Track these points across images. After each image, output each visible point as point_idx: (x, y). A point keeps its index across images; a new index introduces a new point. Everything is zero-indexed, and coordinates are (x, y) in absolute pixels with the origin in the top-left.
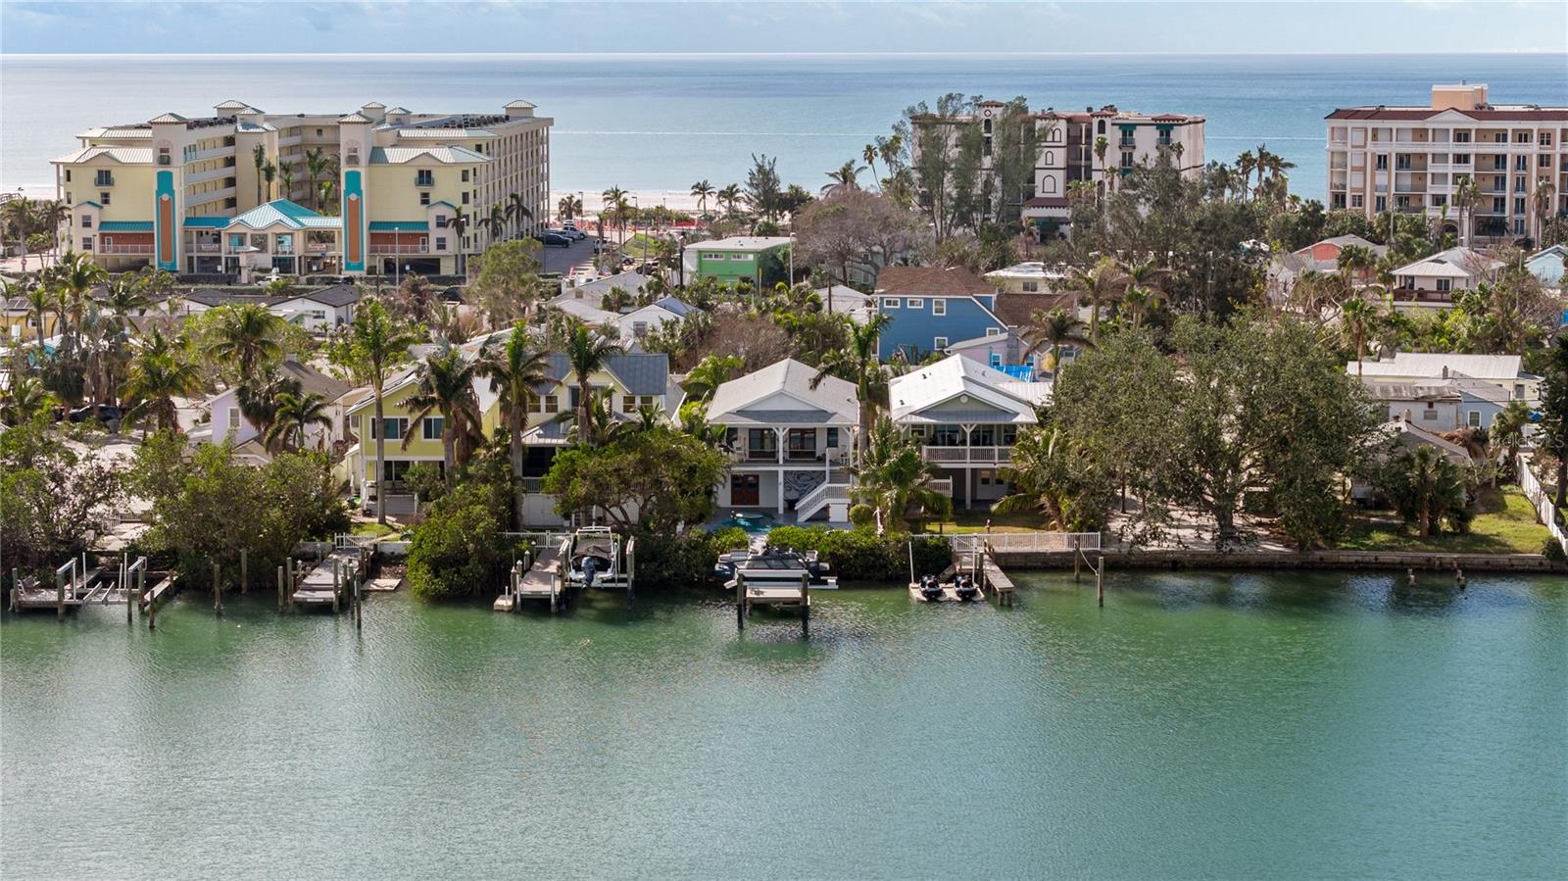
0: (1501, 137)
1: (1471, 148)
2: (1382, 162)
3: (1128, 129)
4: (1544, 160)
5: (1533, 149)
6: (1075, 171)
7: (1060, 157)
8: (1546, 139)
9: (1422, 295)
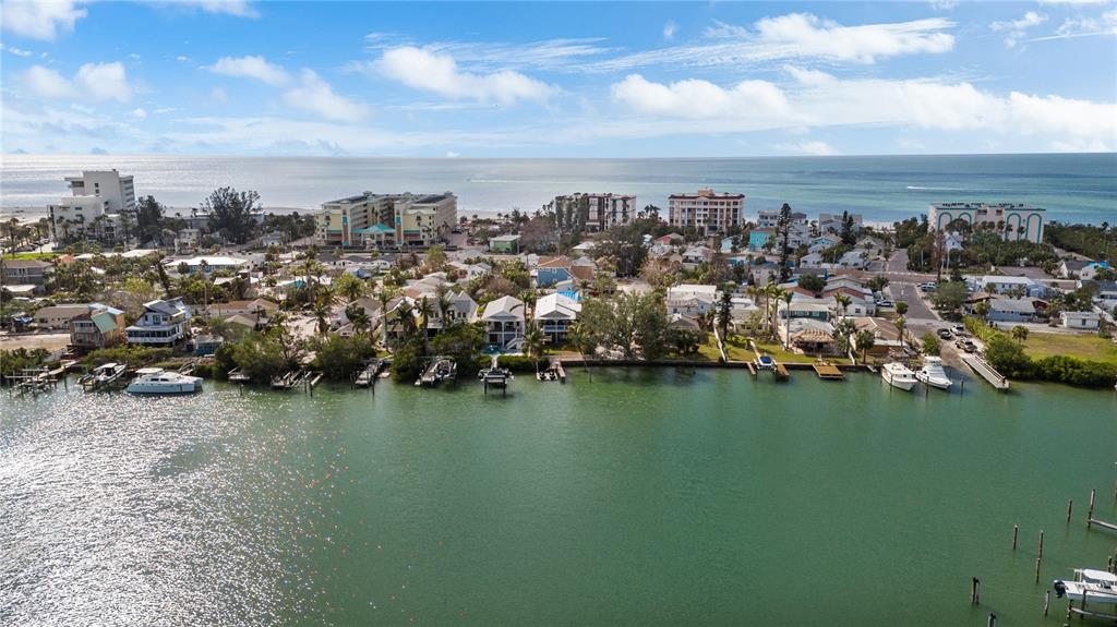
0: (716, 204)
1: (708, 207)
2: (684, 210)
3: (615, 201)
4: (728, 210)
5: (725, 207)
6: (600, 212)
7: (596, 208)
8: (728, 204)
9: (691, 261)
